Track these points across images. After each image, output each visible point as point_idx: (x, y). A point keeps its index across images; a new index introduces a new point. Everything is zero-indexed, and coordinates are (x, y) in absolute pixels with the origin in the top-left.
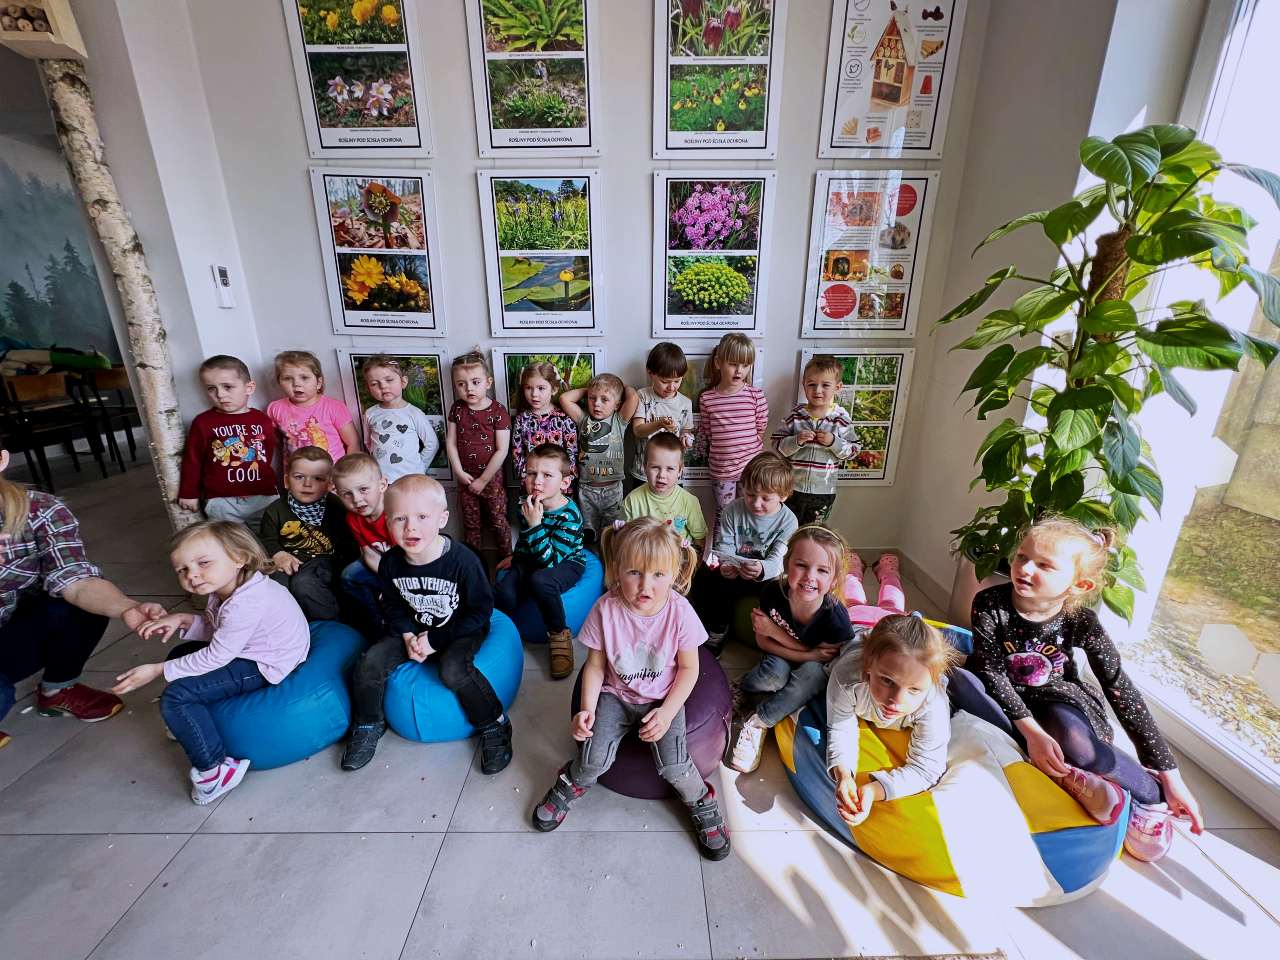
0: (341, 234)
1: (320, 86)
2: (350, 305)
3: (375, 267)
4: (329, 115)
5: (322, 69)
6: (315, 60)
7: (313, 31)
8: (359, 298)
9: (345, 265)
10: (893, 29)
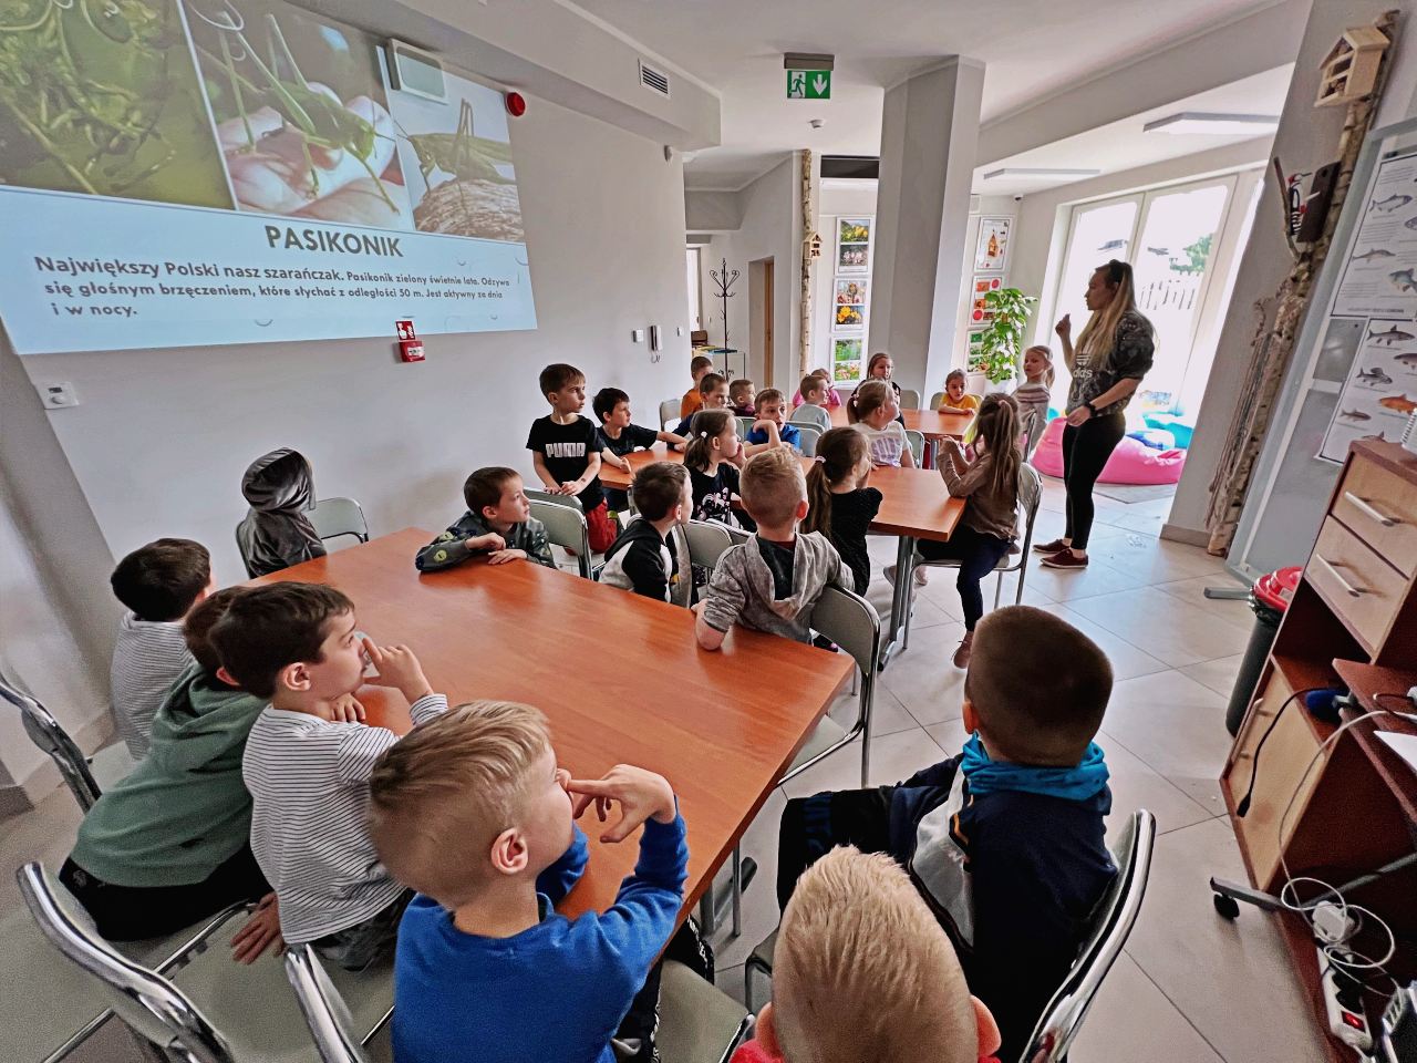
0: (840, 299)
1: (842, 254)
2: (838, 323)
3: (848, 310)
4: (843, 263)
5: (844, 249)
6: (842, 247)
7: (843, 239)
8: (841, 320)
9: (839, 310)
10: (993, 237)
